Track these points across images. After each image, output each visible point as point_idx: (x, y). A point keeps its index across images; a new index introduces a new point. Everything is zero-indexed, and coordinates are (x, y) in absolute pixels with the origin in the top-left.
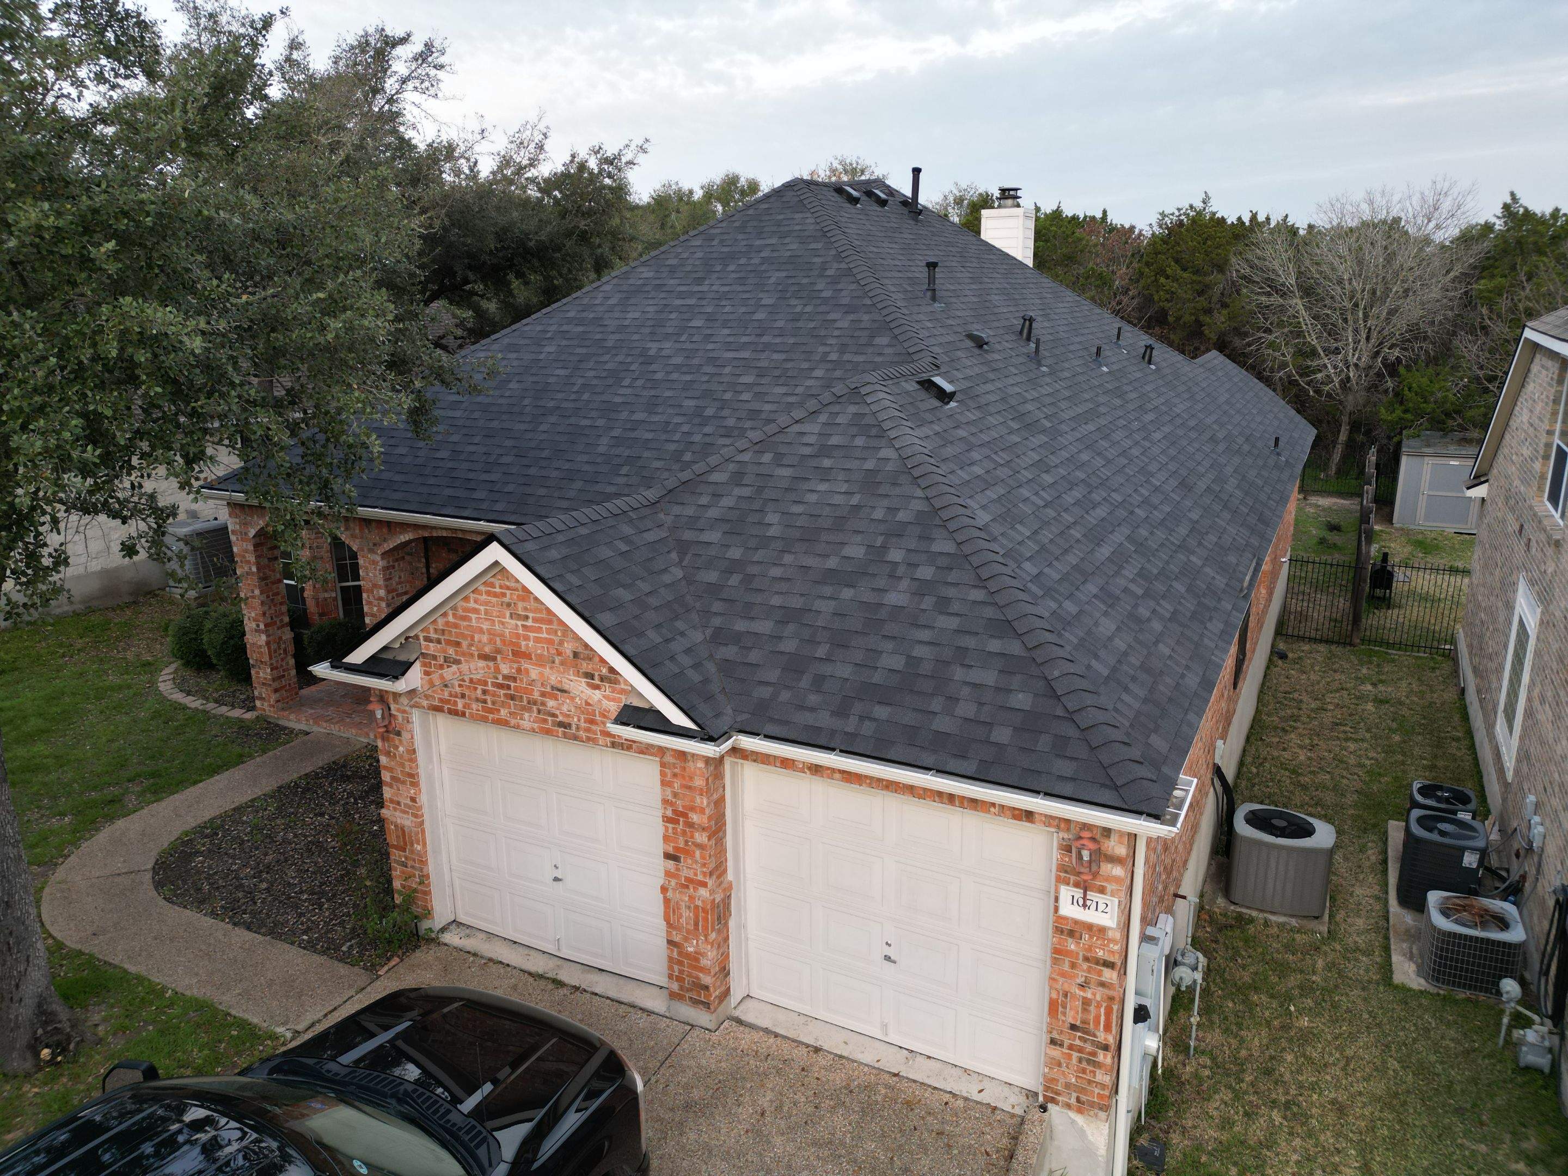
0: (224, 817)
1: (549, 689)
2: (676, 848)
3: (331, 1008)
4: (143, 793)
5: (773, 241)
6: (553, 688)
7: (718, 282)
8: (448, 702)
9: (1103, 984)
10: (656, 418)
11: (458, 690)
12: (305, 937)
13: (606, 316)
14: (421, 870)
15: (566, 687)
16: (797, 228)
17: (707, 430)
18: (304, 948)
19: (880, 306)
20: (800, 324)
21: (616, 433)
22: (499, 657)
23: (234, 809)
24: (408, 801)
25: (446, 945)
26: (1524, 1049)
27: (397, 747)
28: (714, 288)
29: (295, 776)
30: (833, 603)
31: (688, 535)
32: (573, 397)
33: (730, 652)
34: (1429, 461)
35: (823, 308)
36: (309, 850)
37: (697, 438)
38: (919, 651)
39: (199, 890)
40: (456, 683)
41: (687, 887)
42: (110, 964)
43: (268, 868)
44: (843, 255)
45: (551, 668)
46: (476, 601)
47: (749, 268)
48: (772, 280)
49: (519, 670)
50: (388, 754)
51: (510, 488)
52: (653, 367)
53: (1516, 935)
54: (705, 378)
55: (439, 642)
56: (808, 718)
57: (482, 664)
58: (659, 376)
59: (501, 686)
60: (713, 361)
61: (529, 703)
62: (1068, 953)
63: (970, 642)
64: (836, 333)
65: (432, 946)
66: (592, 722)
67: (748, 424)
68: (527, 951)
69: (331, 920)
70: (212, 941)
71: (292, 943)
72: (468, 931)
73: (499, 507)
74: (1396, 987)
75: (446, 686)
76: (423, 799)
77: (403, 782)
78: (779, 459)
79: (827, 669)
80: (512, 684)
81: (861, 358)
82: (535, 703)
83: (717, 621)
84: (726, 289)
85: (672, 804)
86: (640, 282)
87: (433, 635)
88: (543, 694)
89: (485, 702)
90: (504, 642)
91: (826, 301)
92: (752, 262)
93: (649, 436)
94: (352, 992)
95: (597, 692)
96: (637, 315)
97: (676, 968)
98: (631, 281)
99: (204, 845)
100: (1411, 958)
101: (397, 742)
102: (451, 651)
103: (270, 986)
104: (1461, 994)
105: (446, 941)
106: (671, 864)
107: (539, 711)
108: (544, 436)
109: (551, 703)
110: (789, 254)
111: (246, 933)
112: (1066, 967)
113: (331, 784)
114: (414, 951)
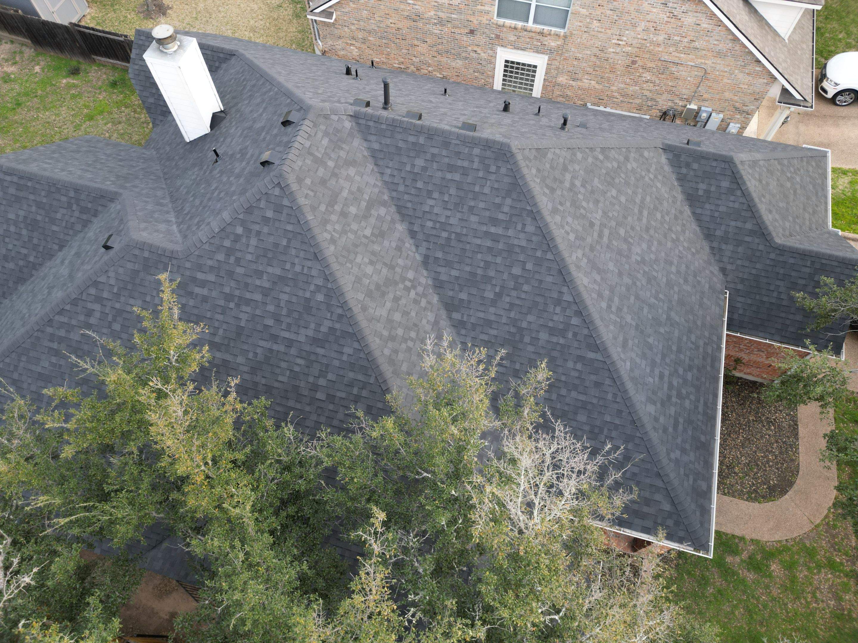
12: (792, 413)
23: (734, 497)
111: (800, 432)
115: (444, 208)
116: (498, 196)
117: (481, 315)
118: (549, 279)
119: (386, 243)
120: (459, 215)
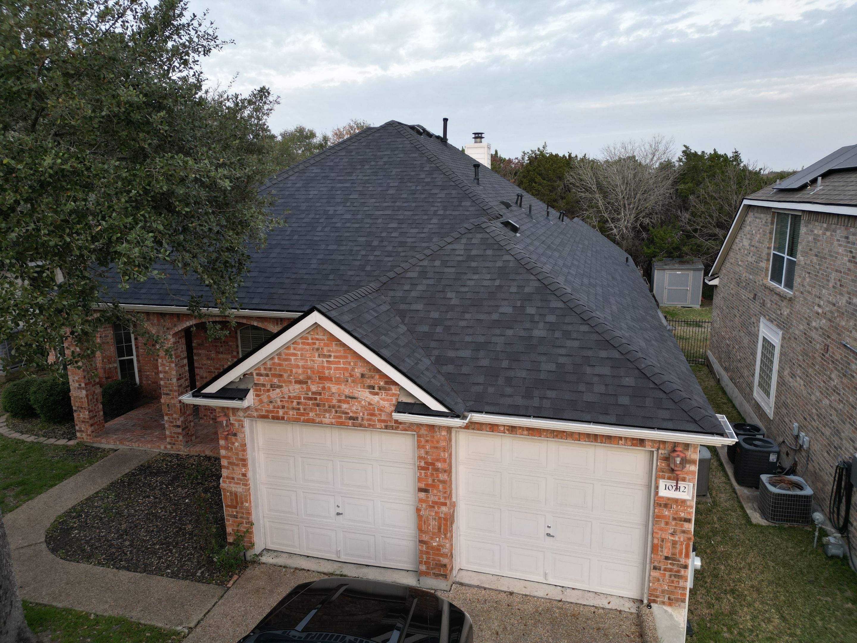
0: (81, 504)
1: (343, 398)
2: (426, 485)
3: (206, 611)
4: (16, 496)
5: (388, 153)
6: (346, 397)
7: (361, 174)
8: (272, 412)
9: (684, 532)
10: (343, 248)
11: (279, 403)
12: (169, 571)
13: (297, 193)
14: (248, 518)
15: (356, 395)
16: (401, 146)
17: (376, 253)
18: (171, 577)
19: (460, 186)
20: (416, 196)
21: (319, 257)
22: (309, 381)
23: (86, 499)
24: (240, 476)
25: (264, 563)
26: (830, 547)
27: (233, 443)
28: (359, 177)
29: (119, 476)
30: (503, 338)
31: (403, 307)
32: (287, 238)
33: (450, 368)
34: (667, 272)
35: (427, 188)
36: (148, 519)
37: (371, 258)
38: (561, 360)
39: (83, 550)
40: (279, 400)
41: (434, 507)
42: (40, 604)
43: (126, 532)
44: (432, 160)
45: (345, 385)
46: (294, 349)
47: (378, 167)
48: (393, 173)
49: (324, 388)
50: (226, 448)
51: (260, 290)
52: (334, 220)
53: (808, 491)
54: (368, 226)
55: (267, 375)
56: (508, 401)
57: (298, 386)
58: (338, 225)
59: (310, 399)
60: (369, 216)
61: (330, 407)
62: (664, 517)
63: (590, 353)
64: (439, 200)
65: (255, 565)
66: (373, 415)
67: (400, 249)
68: (317, 561)
69: (182, 558)
70: (107, 580)
71: (162, 575)
72: (275, 554)
73: (255, 301)
74: (755, 525)
75: (271, 402)
76: (250, 474)
77: (238, 465)
78: (445, 264)
79: (511, 374)
80: (318, 397)
81: (457, 213)
82: (334, 407)
83: (436, 352)
84: (367, 178)
85: (424, 458)
86: (313, 175)
87: (263, 371)
88: (339, 401)
89: (299, 409)
90: (313, 372)
91: (428, 184)
92: (379, 163)
93: (342, 257)
94: (216, 600)
95: (377, 396)
96: (316, 192)
97: (424, 556)
98: (307, 174)
99: (75, 523)
100: (755, 511)
101: (234, 440)
102: (276, 380)
103: (160, 603)
104: (786, 525)
105: (264, 561)
106: (422, 495)
107: (336, 412)
108: (274, 260)
109: (345, 406)
110: (399, 159)
111: (128, 573)
112: (663, 525)
113: (145, 478)
114: (245, 570)
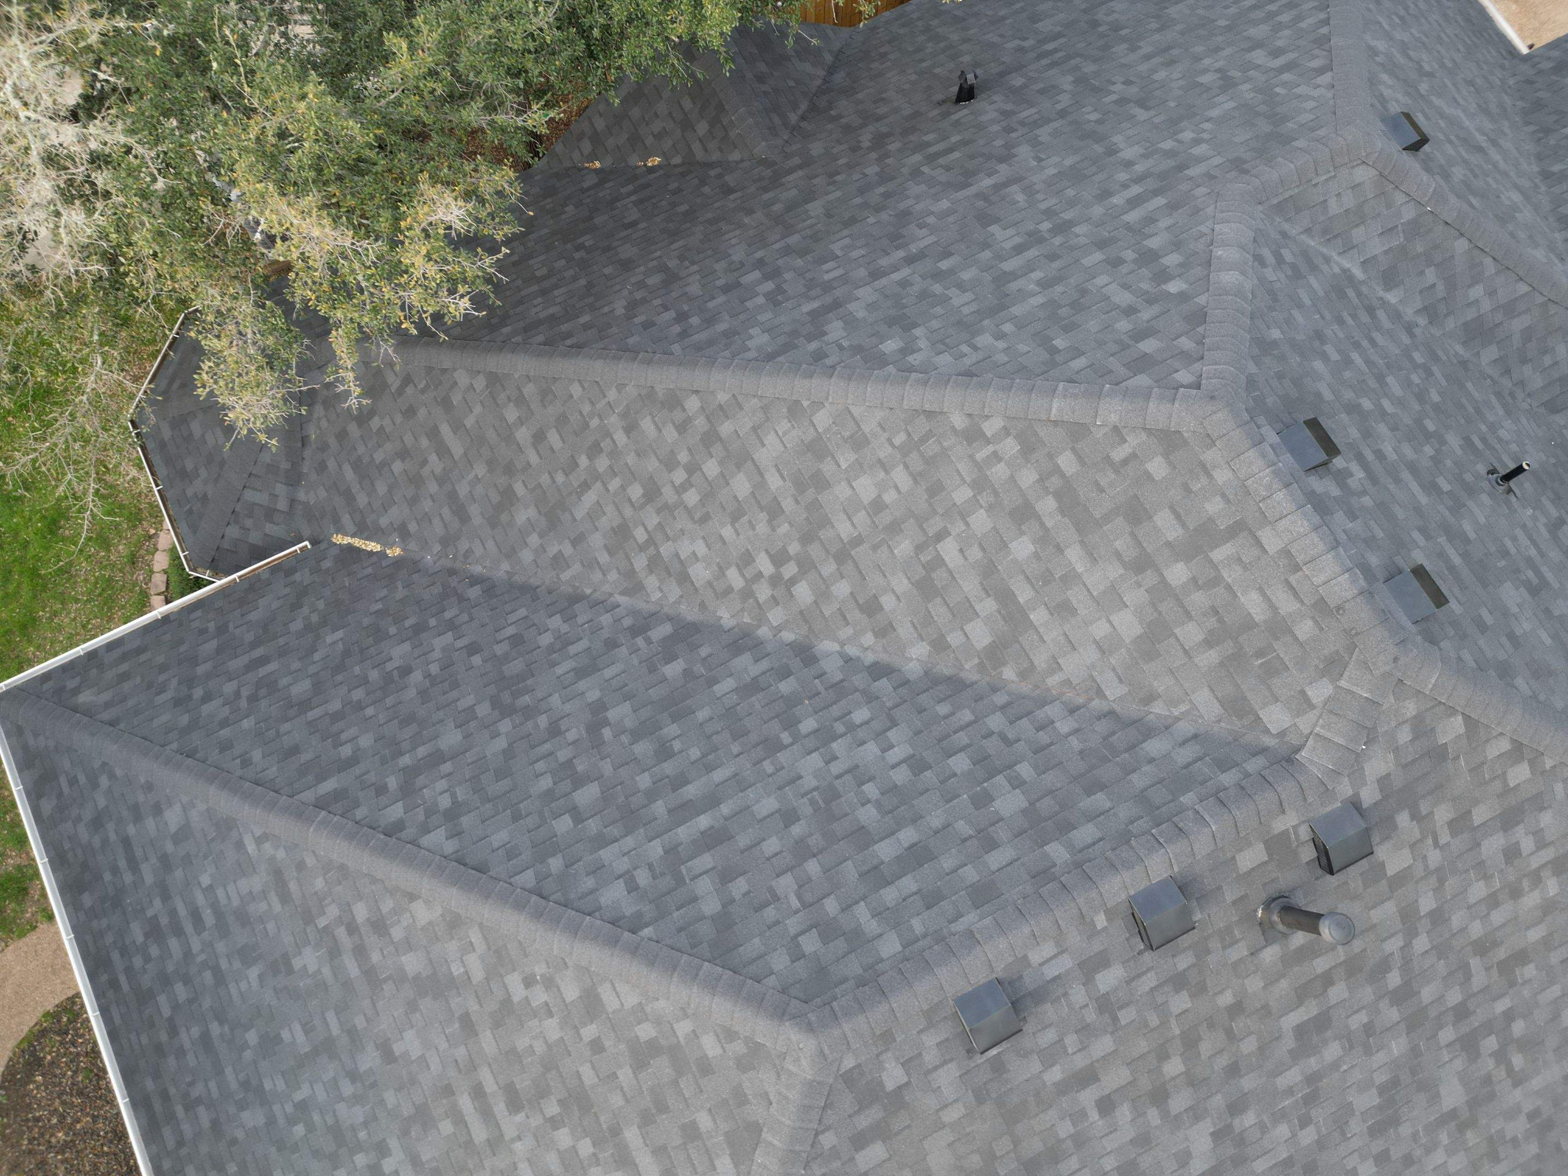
115: (857, 767)
116: (747, 893)
117: (608, 673)
118: (500, 837)
119: (901, 584)
120: (809, 782)
